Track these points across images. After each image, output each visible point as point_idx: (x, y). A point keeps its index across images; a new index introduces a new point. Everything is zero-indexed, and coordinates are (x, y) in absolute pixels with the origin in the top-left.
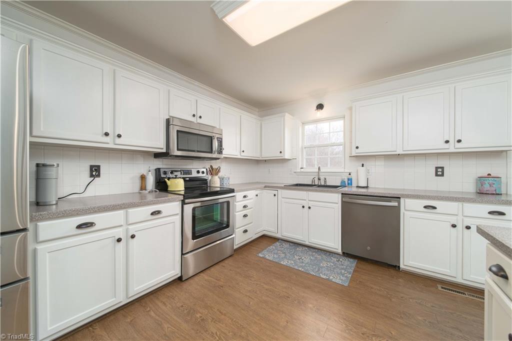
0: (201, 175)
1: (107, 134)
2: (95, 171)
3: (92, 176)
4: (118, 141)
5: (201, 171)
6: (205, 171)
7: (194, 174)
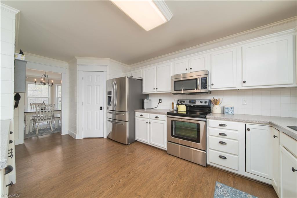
0: (203, 104)
1: (154, 89)
2: (160, 101)
4: (157, 90)
5: (204, 101)
6: (208, 101)
7: (199, 103)
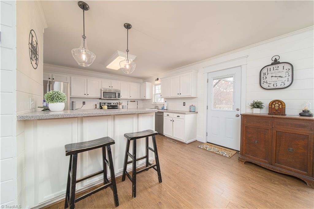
0: (115, 104)
1: (85, 94)
2: (84, 103)
3: (83, 104)
4: (88, 96)
5: (115, 103)
6: (116, 103)
7: (112, 104)
